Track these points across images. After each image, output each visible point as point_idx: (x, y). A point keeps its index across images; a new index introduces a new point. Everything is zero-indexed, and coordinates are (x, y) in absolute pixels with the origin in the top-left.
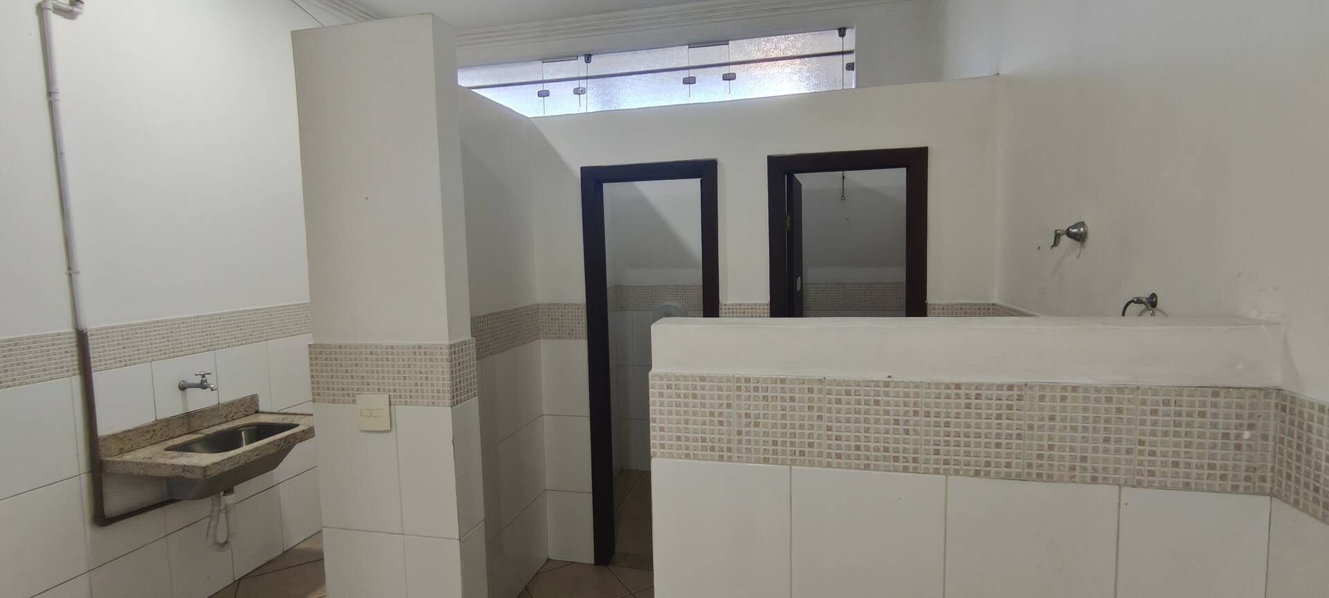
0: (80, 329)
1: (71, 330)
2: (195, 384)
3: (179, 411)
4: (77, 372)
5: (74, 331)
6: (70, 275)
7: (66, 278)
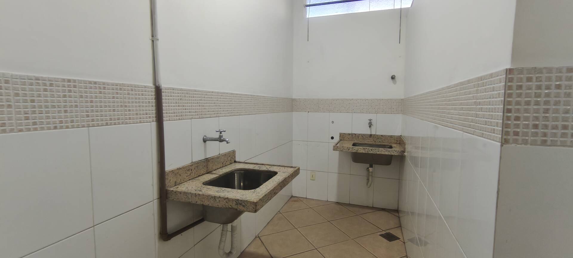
0: (157, 85)
1: (151, 85)
2: (216, 138)
3: (202, 157)
4: (155, 119)
5: (153, 86)
6: (153, 41)
7: (150, 42)
